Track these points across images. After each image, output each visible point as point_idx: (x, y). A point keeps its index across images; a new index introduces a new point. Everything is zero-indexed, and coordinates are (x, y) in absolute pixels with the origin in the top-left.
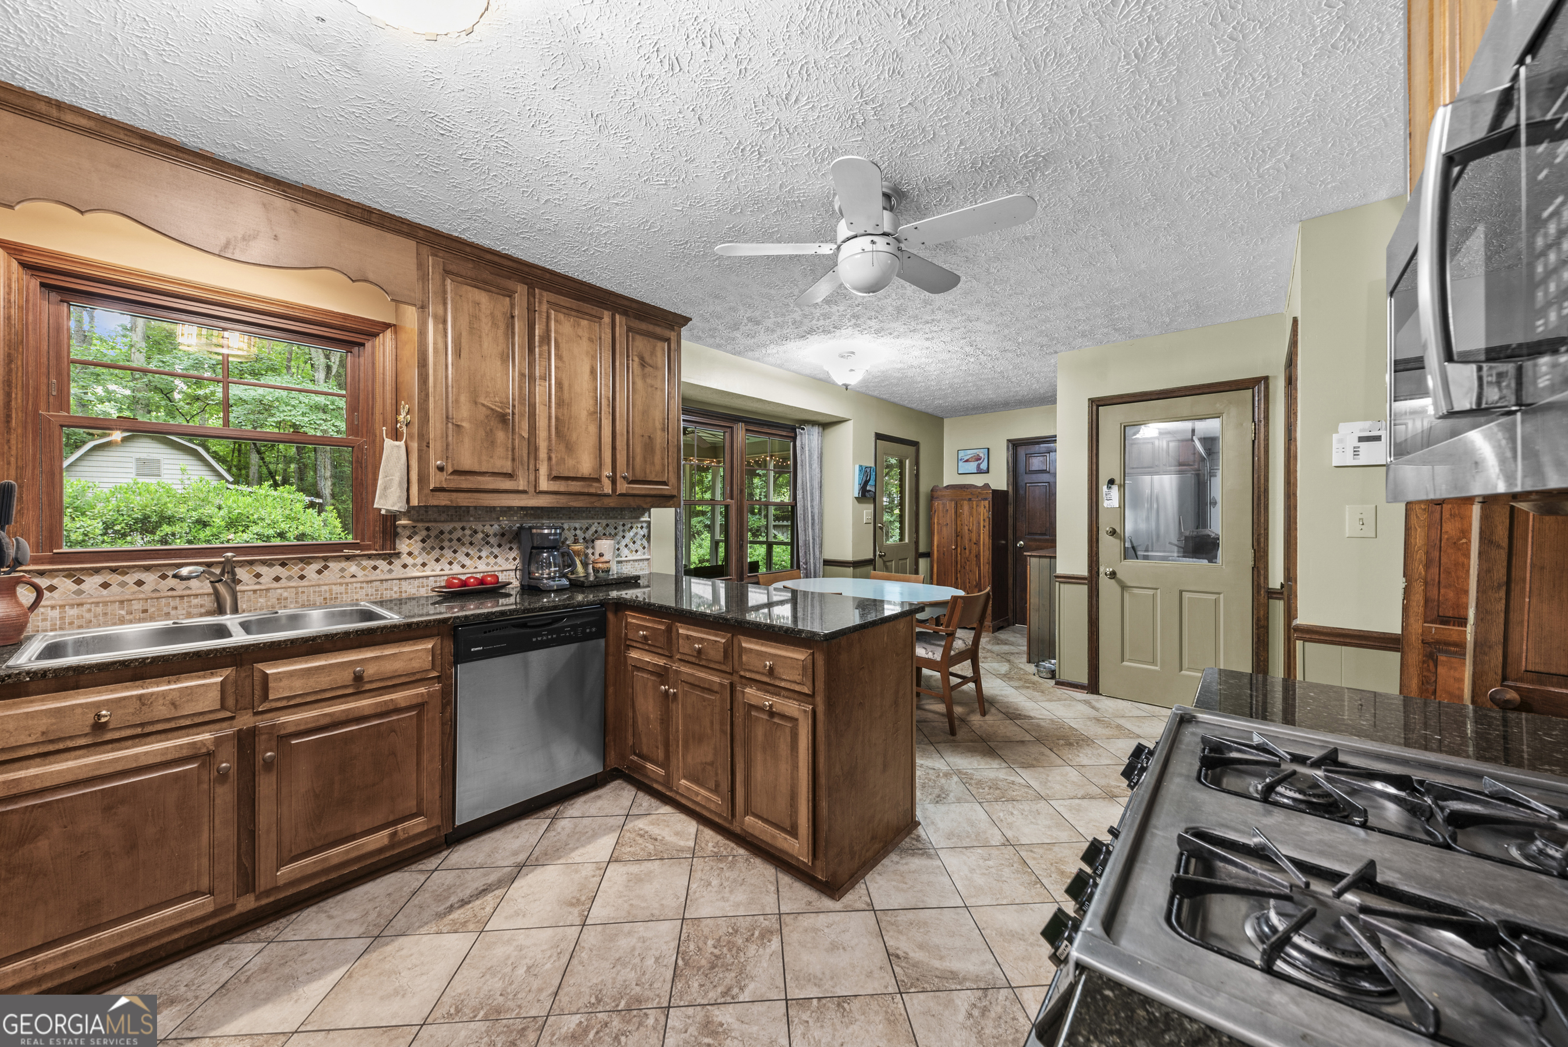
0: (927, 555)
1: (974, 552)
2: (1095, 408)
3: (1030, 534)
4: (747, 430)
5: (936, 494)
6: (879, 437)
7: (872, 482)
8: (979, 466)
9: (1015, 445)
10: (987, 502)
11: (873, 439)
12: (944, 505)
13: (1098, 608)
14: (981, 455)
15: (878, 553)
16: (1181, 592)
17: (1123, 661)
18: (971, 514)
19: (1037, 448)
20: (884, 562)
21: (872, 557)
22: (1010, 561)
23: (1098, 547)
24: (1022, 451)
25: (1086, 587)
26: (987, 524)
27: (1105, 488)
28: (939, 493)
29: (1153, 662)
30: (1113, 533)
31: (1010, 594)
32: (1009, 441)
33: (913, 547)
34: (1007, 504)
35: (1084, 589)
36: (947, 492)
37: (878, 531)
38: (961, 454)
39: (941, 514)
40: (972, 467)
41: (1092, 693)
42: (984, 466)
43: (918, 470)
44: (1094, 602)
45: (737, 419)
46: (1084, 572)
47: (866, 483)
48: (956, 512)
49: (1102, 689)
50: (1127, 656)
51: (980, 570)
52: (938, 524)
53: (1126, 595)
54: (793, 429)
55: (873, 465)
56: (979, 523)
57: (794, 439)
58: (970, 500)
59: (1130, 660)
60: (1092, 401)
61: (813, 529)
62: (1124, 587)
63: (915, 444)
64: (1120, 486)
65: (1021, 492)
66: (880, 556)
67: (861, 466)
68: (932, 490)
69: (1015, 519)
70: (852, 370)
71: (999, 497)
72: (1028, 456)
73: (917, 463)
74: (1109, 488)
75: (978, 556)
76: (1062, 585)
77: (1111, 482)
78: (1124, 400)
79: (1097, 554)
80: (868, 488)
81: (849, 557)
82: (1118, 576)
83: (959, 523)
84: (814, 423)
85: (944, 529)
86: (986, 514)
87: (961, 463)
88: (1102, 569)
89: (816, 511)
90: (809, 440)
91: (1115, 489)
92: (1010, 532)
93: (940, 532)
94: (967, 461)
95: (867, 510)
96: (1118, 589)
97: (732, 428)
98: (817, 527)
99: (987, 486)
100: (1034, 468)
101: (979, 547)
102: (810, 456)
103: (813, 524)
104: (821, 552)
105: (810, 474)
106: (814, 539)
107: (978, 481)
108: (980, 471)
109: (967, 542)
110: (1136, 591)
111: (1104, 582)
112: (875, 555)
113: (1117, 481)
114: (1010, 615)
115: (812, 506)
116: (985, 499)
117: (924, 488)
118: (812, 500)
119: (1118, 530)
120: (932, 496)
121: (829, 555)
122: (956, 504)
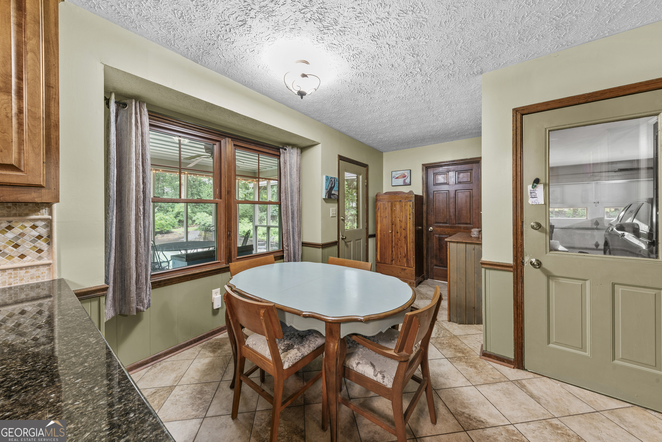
0: (374, 236)
1: (403, 235)
2: (519, 116)
3: (436, 223)
4: (235, 145)
5: (379, 198)
6: (341, 158)
7: (336, 188)
8: (404, 180)
9: (427, 167)
10: (411, 203)
11: (337, 159)
12: (384, 204)
13: (523, 293)
14: (406, 174)
15: (341, 237)
16: (613, 285)
17: (549, 343)
18: (401, 211)
19: (441, 169)
20: (346, 242)
21: (336, 239)
22: (425, 240)
23: (522, 240)
24: (431, 172)
25: (512, 274)
26: (411, 217)
27: (530, 187)
28: (381, 197)
29: (583, 348)
30: (538, 226)
31: (425, 260)
32: (423, 165)
33: (365, 231)
34: (423, 204)
35: (509, 276)
36: (387, 196)
37: (341, 222)
38: (394, 174)
39: (382, 211)
40: (401, 181)
41: (518, 368)
42: (408, 181)
43: (367, 183)
44: (519, 287)
45: (224, 135)
46: (510, 260)
47: (332, 188)
48: (392, 209)
49: (527, 364)
50: (553, 338)
51: (407, 246)
52: (381, 216)
53: (552, 284)
54: (278, 149)
55: (337, 177)
56: (406, 216)
57: (279, 156)
58: (400, 201)
59: (556, 343)
60: (516, 111)
61: (293, 222)
62: (549, 276)
63: (365, 166)
64: (545, 185)
65: (431, 197)
66: (343, 239)
67: (327, 177)
68: (376, 196)
69: (427, 213)
70: (304, 76)
71: (418, 200)
72: (435, 174)
73: (367, 178)
74: (534, 187)
75: (406, 237)
76: (487, 271)
77: (537, 181)
78: (549, 107)
79: (522, 245)
80: (333, 192)
81: (319, 241)
82: (544, 265)
83: (393, 216)
84: (293, 146)
85: (384, 220)
86: (411, 211)
87: (393, 179)
88: (527, 259)
89: (296, 208)
90: (290, 157)
91: (540, 189)
92: (424, 221)
93: (381, 222)
94: (397, 178)
95: (333, 208)
96: (544, 278)
97: (220, 142)
98: (296, 220)
99: (411, 192)
100: (439, 182)
101: (407, 231)
102: (290, 169)
103: (293, 218)
104: (300, 237)
105: (291, 182)
106: (293, 228)
107: (406, 189)
108: (405, 184)
109: (398, 228)
110: (562, 280)
111: (528, 270)
112: (339, 238)
113: (542, 180)
114: (425, 273)
115: (292, 205)
116: (411, 201)
117: (372, 195)
118: (292, 201)
119: (543, 225)
120: (376, 200)
121: (306, 239)
122: (392, 204)
